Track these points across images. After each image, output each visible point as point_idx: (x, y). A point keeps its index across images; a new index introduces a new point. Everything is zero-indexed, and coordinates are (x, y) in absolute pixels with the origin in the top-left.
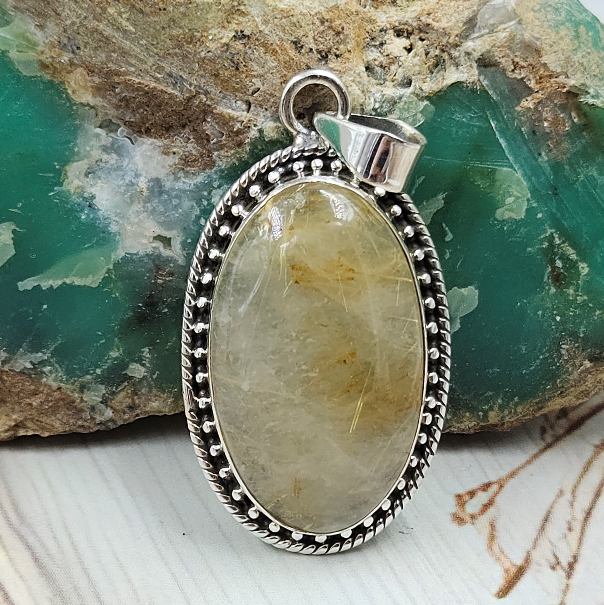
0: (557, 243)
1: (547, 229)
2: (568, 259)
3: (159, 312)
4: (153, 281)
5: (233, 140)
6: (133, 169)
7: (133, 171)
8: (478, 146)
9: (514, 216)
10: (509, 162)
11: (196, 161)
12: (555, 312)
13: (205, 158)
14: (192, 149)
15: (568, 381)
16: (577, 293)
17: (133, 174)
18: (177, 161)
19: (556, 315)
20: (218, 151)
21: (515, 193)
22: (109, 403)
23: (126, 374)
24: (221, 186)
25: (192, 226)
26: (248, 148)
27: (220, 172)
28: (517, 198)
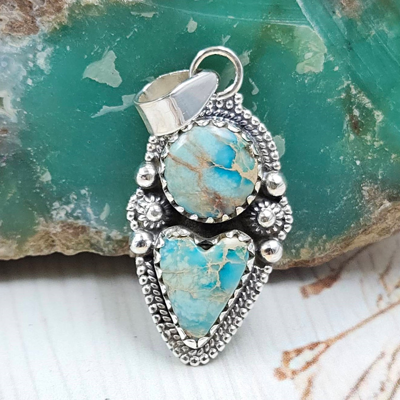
0: (353, 93)
1: (343, 81)
2: (364, 107)
5: (53, 6)
8: (278, 6)
9: (313, 69)
10: (307, 20)
11: (22, 26)
12: (355, 157)
13: (29, 24)
14: (17, 16)
15: (369, 220)
16: (374, 139)
18: (4, 27)
19: (356, 159)
20: (41, 16)
21: (314, 49)
24: (45, 49)
25: (20, 86)
26: (66, 13)
27: (43, 36)
28: (315, 53)
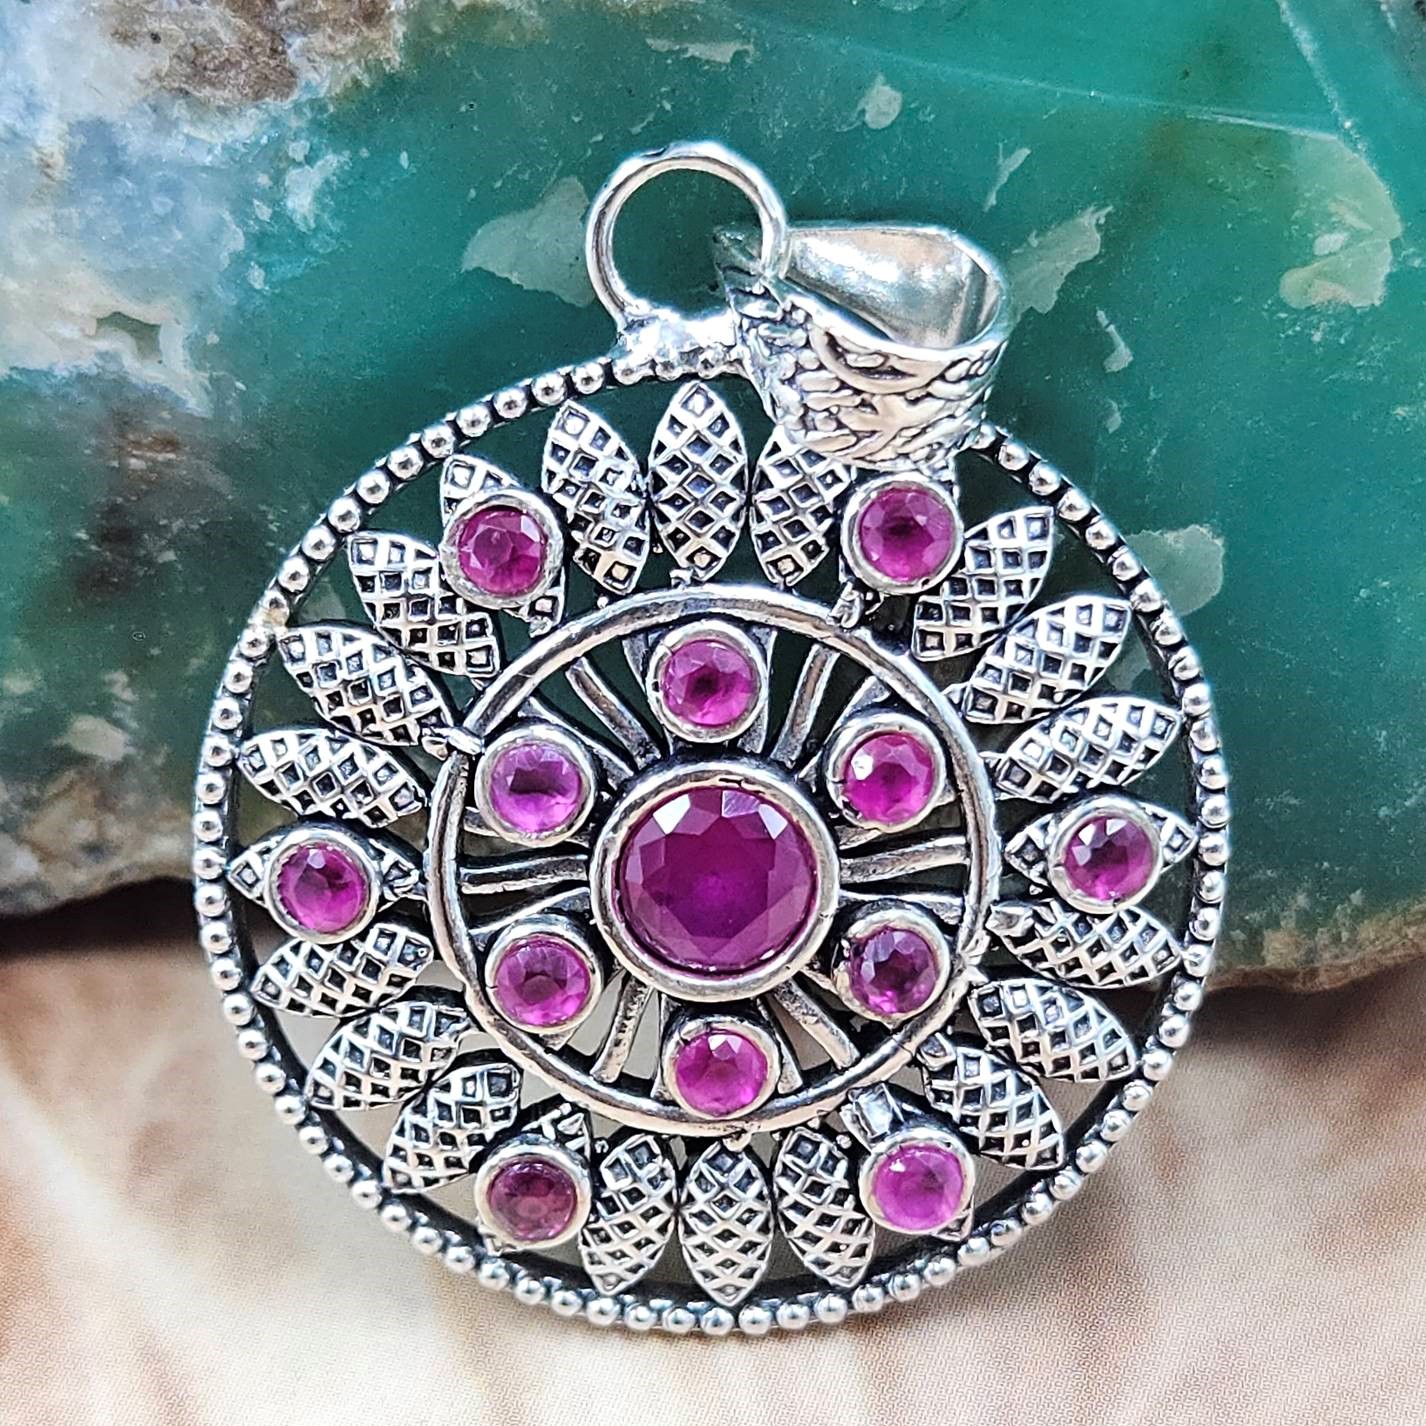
3: (149, 562)
4: (115, 464)
6: (19, 85)
7: (17, 92)
9: (1346, 295)
10: (1328, 111)
11: (234, 65)
13: (262, 59)
14: (215, 23)
17: (22, 102)
18: (165, 65)
20: (304, 34)
21: (1351, 219)
22: (25, 831)
23: (66, 748)
24: (317, 158)
25: (219, 291)
26: (399, 30)
27: (312, 109)
28: (1357, 236)
